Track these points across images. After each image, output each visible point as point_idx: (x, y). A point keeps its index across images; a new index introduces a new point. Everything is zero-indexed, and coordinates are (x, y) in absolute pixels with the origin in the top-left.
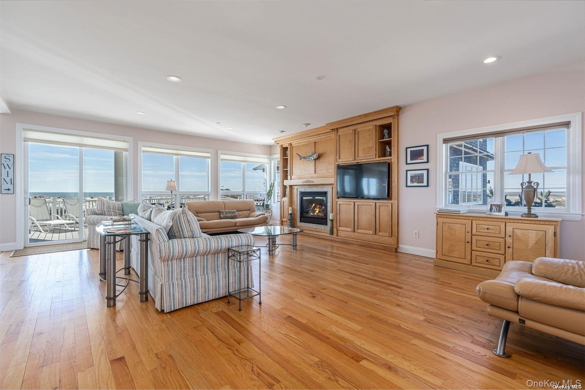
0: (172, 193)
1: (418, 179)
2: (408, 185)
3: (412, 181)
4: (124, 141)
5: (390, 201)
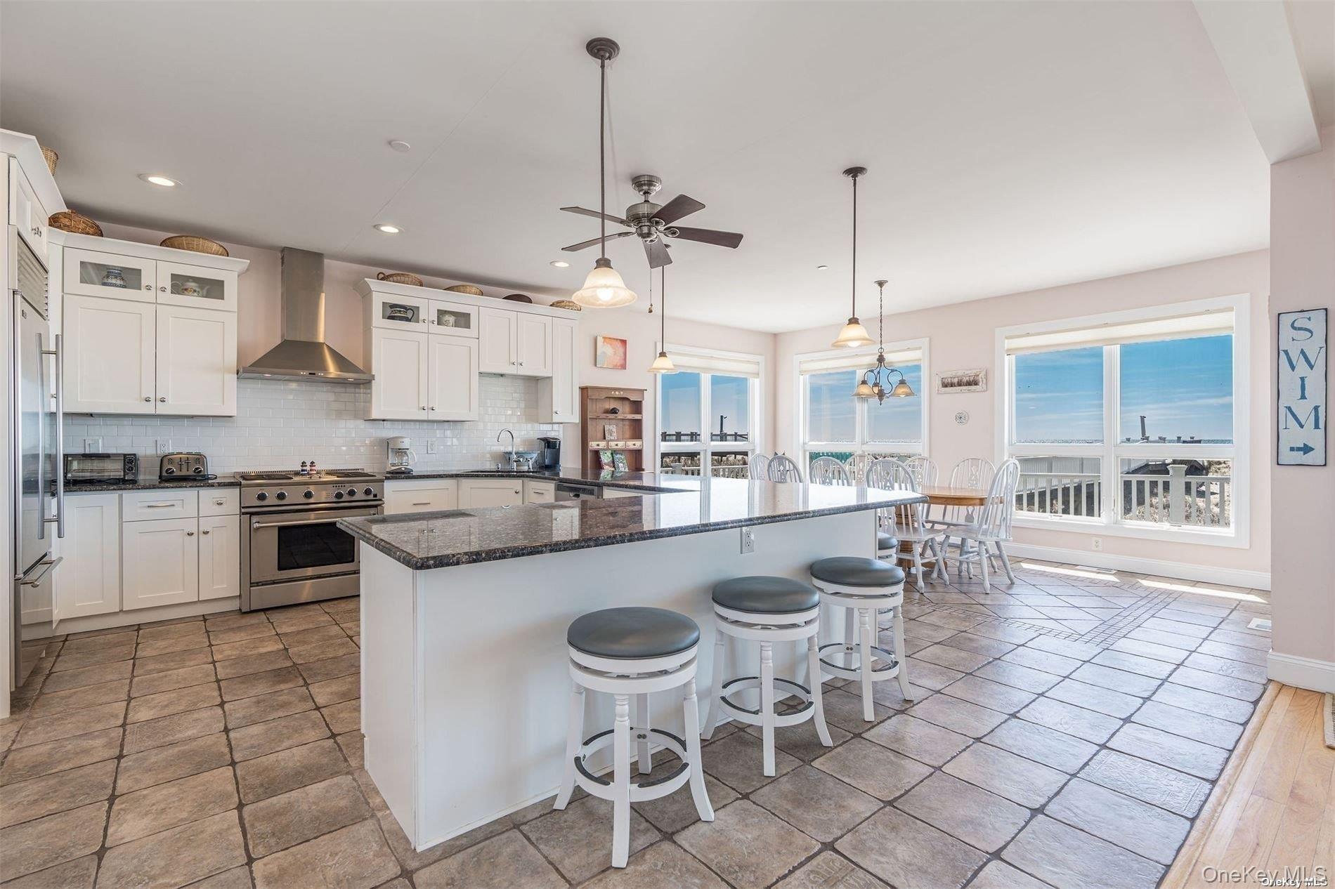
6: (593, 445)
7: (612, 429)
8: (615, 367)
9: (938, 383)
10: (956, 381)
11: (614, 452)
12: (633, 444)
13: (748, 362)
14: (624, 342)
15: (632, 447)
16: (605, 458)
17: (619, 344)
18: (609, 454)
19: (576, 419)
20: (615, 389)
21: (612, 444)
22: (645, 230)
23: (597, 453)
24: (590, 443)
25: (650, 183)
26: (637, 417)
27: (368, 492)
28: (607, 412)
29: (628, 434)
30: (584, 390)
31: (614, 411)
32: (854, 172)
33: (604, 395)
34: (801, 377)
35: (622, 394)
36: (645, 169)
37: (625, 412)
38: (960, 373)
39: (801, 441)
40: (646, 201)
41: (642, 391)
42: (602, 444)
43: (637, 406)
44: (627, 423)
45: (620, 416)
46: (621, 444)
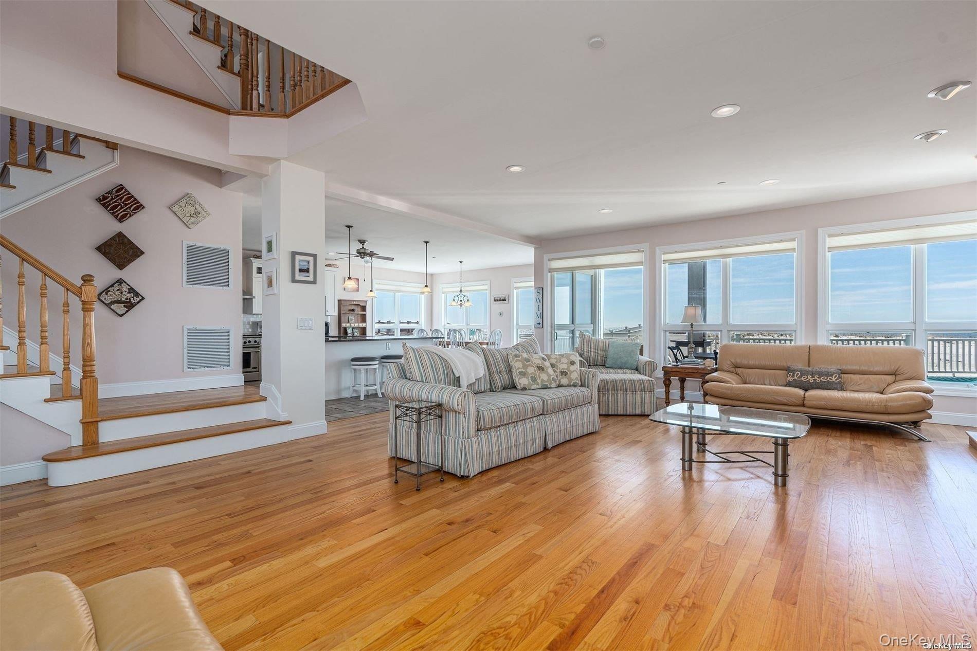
0: (692, 327)
4: (639, 251)
6: (344, 325)
7: (352, 318)
8: (354, 291)
9: (493, 299)
10: (499, 299)
11: (353, 328)
12: (362, 325)
13: (418, 287)
14: (358, 279)
15: (361, 326)
16: (349, 331)
17: (356, 280)
18: (351, 329)
19: (336, 314)
20: (354, 301)
21: (353, 325)
22: (363, 257)
23: (345, 329)
24: (342, 324)
25: (364, 242)
26: (364, 313)
27: (255, 342)
28: (350, 310)
29: (360, 320)
30: (339, 301)
31: (353, 310)
32: (427, 242)
33: (348, 303)
34: (443, 295)
35: (357, 303)
36: (363, 238)
37: (358, 311)
38: (500, 296)
39: (443, 324)
40: (363, 247)
41: (366, 302)
42: (348, 325)
43: (364, 308)
44: (359, 315)
45: (356, 312)
46: (356, 325)
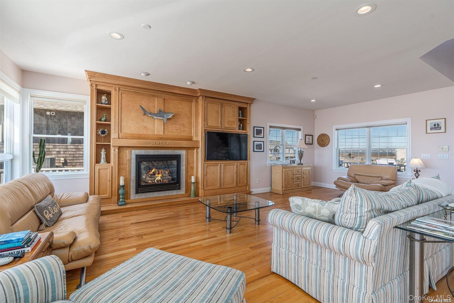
1: (259, 147)
2: (255, 151)
3: (257, 149)
5: (246, 161)
